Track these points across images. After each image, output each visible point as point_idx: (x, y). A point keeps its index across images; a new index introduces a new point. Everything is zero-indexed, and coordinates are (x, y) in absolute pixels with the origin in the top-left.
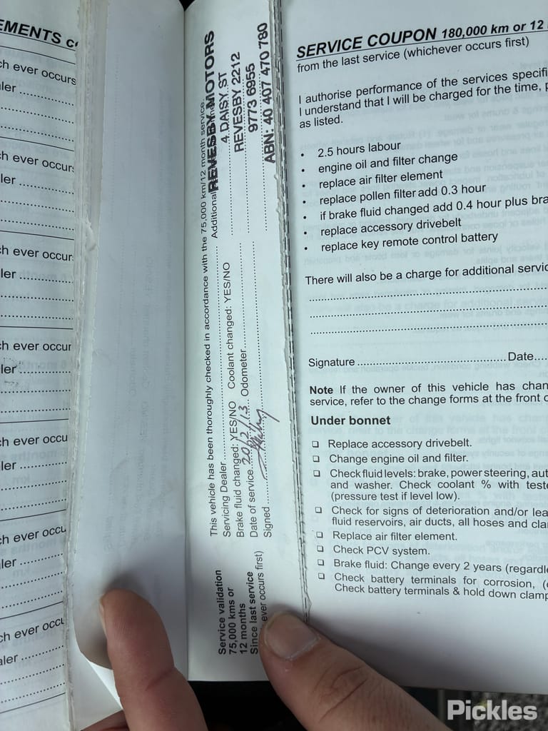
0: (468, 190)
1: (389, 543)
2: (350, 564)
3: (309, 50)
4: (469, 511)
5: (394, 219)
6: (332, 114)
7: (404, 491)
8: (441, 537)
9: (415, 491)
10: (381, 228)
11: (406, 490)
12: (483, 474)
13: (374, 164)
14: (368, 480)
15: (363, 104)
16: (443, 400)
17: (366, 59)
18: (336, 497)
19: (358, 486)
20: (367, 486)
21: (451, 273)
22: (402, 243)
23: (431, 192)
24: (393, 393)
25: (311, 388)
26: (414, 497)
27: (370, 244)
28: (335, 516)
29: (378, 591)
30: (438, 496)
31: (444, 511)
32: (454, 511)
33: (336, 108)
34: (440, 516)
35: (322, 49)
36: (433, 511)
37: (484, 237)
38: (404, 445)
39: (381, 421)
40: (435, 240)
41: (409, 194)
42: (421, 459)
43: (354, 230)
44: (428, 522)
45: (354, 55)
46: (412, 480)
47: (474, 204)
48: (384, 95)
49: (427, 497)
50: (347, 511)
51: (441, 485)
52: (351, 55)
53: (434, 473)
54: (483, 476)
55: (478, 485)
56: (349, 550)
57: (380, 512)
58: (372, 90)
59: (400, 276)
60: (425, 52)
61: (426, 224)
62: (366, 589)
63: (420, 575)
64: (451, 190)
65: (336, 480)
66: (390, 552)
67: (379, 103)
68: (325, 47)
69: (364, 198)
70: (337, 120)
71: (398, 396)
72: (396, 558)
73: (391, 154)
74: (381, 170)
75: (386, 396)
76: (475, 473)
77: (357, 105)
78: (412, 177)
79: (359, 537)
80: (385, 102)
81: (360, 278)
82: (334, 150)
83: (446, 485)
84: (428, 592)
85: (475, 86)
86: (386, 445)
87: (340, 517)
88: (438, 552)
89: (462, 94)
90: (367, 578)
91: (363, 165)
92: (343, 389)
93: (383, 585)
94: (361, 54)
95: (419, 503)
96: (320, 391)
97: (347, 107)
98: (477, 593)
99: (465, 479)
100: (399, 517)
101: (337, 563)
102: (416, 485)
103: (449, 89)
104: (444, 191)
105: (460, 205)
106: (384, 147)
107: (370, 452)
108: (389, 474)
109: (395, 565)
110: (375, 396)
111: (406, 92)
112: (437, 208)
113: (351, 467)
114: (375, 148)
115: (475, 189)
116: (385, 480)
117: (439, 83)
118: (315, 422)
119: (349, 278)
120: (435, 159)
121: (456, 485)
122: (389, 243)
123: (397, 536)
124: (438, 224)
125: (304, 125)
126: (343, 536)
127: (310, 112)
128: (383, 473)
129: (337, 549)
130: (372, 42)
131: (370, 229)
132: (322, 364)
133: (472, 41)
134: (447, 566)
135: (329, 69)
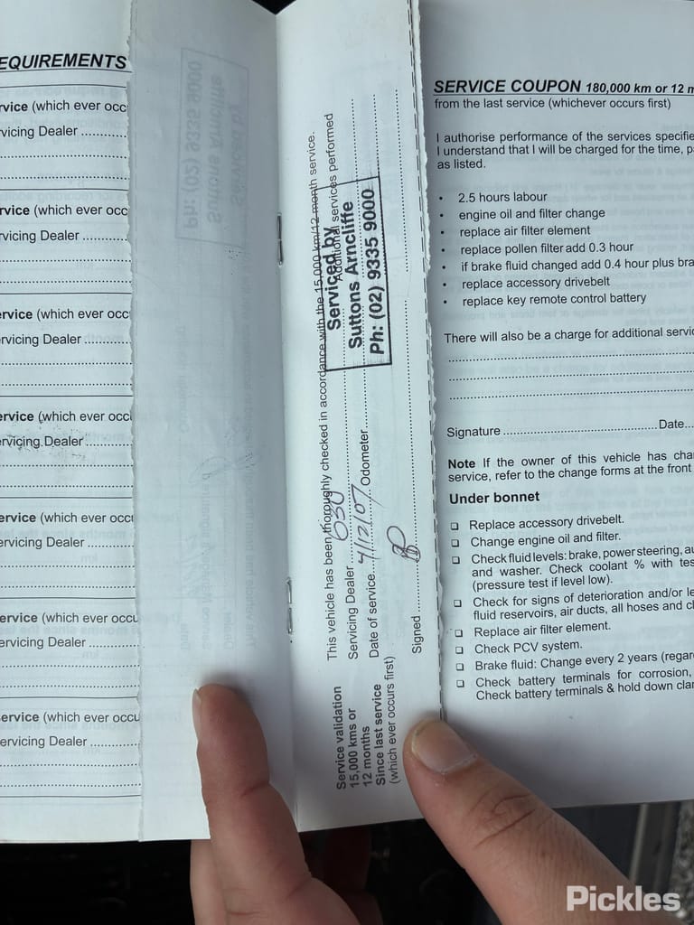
0: (616, 248)
1: (539, 637)
2: (495, 666)
3: (447, 86)
4: (622, 596)
5: (541, 274)
6: (474, 158)
7: (554, 576)
8: (594, 627)
9: (566, 576)
10: (528, 283)
11: (557, 575)
12: (636, 552)
13: (520, 215)
14: (516, 566)
15: (507, 150)
16: (593, 472)
17: (510, 104)
18: (478, 587)
19: (504, 573)
20: (513, 572)
21: (601, 334)
22: (550, 300)
23: (579, 248)
24: (541, 466)
25: (450, 461)
26: (565, 582)
27: (516, 301)
28: (477, 609)
29: (525, 695)
30: (590, 581)
31: (597, 597)
32: (607, 597)
33: (478, 151)
34: (593, 603)
35: (463, 87)
36: (585, 598)
37: (633, 298)
38: (554, 523)
39: (529, 497)
40: (583, 299)
41: (557, 249)
42: (572, 539)
43: (499, 284)
44: (580, 611)
45: (497, 98)
46: (564, 563)
47: (622, 263)
48: (530, 143)
49: (579, 581)
50: (491, 603)
51: (593, 568)
52: (494, 97)
53: (586, 555)
54: (636, 556)
55: (631, 565)
56: (493, 650)
57: (529, 602)
58: (517, 137)
59: (548, 336)
60: (569, 104)
61: (574, 282)
62: (512, 695)
63: (571, 672)
64: (599, 247)
65: (479, 567)
66: (540, 648)
67: (524, 150)
68: (466, 84)
69: (509, 250)
70: (480, 164)
71: (548, 468)
72: (546, 654)
73: (537, 205)
74: (526, 221)
75: (535, 469)
76: (628, 553)
77: (501, 151)
78: (559, 231)
79: (505, 633)
80: (530, 150)
81: (505, 337)
82: (477, 197)
83: (598, 567)
84: (581, 691)
85: (620, 144)
86: (535, 524)
87: (483, 610)
88: (591, 644)
89: (607, 150)
90: (514, 681)
91: (508, 215)
92: (487, 462)
93: (531, 687)
94: (505, 98)
95: (571, 588)
96: (461, 465)
97: (490, 151)
98: (632, 688)
99: (617, 560)
100: (549, 606)
101: (479, 666)
102: (567, 569)
103: (595, 143)
104: (592, 247)
105: (608, 264)
106: (530, 198)
107: (516, 533)
108: (538, 558)
109: (545, 663)
110: (523, 469)
111: (551, 142)
112: (585, 266)
113: (496, 551)
114: (520, 198)
115: (623, 248)
116: (533, 564)
117: (584, 137)
118: (454, 500)
119: (493, 336)
120: (583, 214)
121: (609, 567)
122: (537, 300)
123: (547, 629)
124: (586, 282)
125: (442, 165)
126: (486, 633)
127: (450, 152)
128: (532, 556)
129: (479, 649)
130: (516, 87)
131: (517, 284)
132: (462, 434)
133: (616, 98)
134: (601, 660)
135: (471, 109)
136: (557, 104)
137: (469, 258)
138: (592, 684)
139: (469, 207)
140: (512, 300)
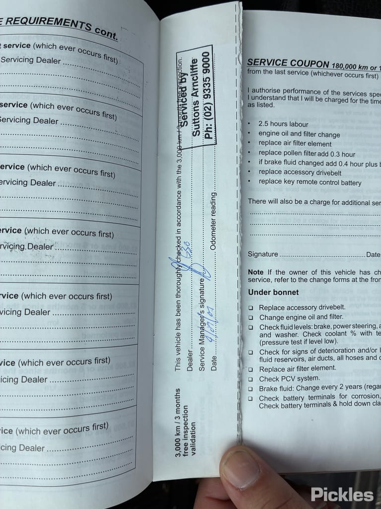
0: (345, 155)
1: (296, 373)
2: (270, 389)
3: (255, 62)
4: (343, 351)
5: (304, 168)
6: (268, 102)
7: (305, 338)
8: (327, 368)
9: (312, 338)
10: (296, 172)
11: (307, 337)
12: (351, 327)
13: (293, 134)
14: (284, 332)
15: (287, 98)
16: (329, 280)
18: (263, 343)
19: (277, 335)
20: (283, 335)
21: (335, 203)
22: (308, 182)
23: (325, 154)
24: (300, 275)
25: (249, 270)
26: (311, 342)
27: (289, 182)
28: (262, 356)
29: (287, 406)
30: (326, 342)
31: (329, 351)
32: (335, 351)
33: (271, 98)
34: (326, 355)
35: (263, 62)
36: (322, 351)
37: (354, 183)
38: (307, 308)
39: (293, 293)
40: (327, 183)
41: (313, 154)
42: (316, 317)
43: (280, 172)
44: (319, 359)
45: (283, 69)
46: (311, 331)
47: (349, 163)
48: (300, 95)
49: (319, 342)
50: (270, 353)
51: (327, 334)
52: (280, 69)
53: (323, 327)
54: (351, 329)
55: (349, 334)
56: (270, 380)
57: (291, 353)
58: (293, 91)
59: (306, 202)
60: (322, 74)
61: (322, 173)
62: (280, 406)
63: (314, 394)
64: (336, 154)
65: (264, 332)
66: (296, 379)
67: (296, 99)
68: (265, 61)
69: (286, 153)
70: (271, 105)
71: (304, 277)
72: (299, 383)
73: (303, 129)
74: (296, 138)
75: (296, 277)
76: (347, 326)
77: (283, 98)
78: (314, 144)
79: (277, 370)
80: (300, 98)
81: (282, 202)
82: (269, 123)
83: (330, 334)
84: (318, 405)
85: (349, 97)
86: (296, 308)
87: (265, 357)
88: (325, 378)
89: (342, 100)
91: (286, 134)
92: (270, 272)
94: (287, 70)
95: (314, 346)
96: (255, 273)
97: (277, 98)
98: (347, 404)
99: (341, 330)
100: (301, 356)
101: (261, 389)
102: (313, 335)
103: (336, 97)
104: (332, 154)
105: (341, 163)
106: (299, 125)
107: (285, 313)
108: (297, 327)
109: (299, 388)
110: (290, 277)
111: (312, 95)
112: (328, 164)
113: (274, 323)
114: (293, 125)
115: (349, 155)
116: (294, 331)
117: (330, 92)
118: (251, 293)
119: (276, 201)
120: (328, 135)
121: (336, 334)
122: (300, 182)
123: (300, 368)
124: (328, 173)
125: (250, 105)
126: (266, 370)
127: (255, 98)
128: (293, 326)
129: (262, 379)
130: (293, 64)
131: (290, 172)
132: (257, 255)
133: (348, 72)
134: (330, 387)
135: (267, 75)
136: (315, 74)
137: (263, 157)
138: (325, 401)
139: (264, 129)
140: (287, 181)
